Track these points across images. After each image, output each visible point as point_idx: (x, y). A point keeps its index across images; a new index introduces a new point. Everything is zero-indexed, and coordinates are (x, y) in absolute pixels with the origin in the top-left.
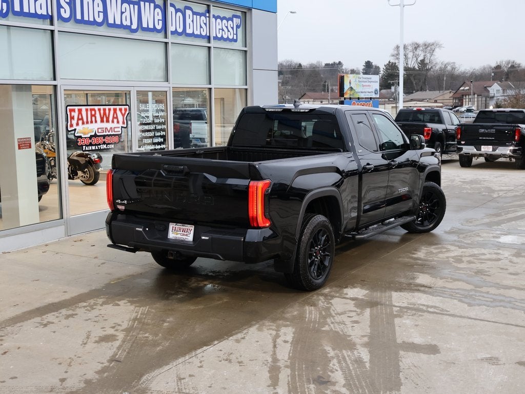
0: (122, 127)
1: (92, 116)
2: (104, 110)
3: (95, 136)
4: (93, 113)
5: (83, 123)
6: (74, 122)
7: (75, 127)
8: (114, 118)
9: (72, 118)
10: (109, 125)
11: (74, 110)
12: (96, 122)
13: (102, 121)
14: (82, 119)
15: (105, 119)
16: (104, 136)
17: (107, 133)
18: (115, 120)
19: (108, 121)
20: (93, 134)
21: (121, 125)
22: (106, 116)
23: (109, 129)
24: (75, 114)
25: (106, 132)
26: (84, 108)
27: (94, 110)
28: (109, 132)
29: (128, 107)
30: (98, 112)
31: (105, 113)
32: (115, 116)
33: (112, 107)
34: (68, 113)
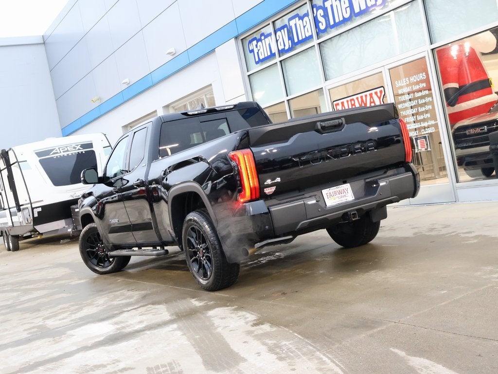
1: (353, 105)
2: (362, 97)
8: (370, 102)
22: (364, 103)
24: (340, 107)
27: (353, 99)
29: (382, 88)
30: (356, 101)
31: (362, 101)
32: (372, 100)
33: (368, 93)
34: (335, 108)
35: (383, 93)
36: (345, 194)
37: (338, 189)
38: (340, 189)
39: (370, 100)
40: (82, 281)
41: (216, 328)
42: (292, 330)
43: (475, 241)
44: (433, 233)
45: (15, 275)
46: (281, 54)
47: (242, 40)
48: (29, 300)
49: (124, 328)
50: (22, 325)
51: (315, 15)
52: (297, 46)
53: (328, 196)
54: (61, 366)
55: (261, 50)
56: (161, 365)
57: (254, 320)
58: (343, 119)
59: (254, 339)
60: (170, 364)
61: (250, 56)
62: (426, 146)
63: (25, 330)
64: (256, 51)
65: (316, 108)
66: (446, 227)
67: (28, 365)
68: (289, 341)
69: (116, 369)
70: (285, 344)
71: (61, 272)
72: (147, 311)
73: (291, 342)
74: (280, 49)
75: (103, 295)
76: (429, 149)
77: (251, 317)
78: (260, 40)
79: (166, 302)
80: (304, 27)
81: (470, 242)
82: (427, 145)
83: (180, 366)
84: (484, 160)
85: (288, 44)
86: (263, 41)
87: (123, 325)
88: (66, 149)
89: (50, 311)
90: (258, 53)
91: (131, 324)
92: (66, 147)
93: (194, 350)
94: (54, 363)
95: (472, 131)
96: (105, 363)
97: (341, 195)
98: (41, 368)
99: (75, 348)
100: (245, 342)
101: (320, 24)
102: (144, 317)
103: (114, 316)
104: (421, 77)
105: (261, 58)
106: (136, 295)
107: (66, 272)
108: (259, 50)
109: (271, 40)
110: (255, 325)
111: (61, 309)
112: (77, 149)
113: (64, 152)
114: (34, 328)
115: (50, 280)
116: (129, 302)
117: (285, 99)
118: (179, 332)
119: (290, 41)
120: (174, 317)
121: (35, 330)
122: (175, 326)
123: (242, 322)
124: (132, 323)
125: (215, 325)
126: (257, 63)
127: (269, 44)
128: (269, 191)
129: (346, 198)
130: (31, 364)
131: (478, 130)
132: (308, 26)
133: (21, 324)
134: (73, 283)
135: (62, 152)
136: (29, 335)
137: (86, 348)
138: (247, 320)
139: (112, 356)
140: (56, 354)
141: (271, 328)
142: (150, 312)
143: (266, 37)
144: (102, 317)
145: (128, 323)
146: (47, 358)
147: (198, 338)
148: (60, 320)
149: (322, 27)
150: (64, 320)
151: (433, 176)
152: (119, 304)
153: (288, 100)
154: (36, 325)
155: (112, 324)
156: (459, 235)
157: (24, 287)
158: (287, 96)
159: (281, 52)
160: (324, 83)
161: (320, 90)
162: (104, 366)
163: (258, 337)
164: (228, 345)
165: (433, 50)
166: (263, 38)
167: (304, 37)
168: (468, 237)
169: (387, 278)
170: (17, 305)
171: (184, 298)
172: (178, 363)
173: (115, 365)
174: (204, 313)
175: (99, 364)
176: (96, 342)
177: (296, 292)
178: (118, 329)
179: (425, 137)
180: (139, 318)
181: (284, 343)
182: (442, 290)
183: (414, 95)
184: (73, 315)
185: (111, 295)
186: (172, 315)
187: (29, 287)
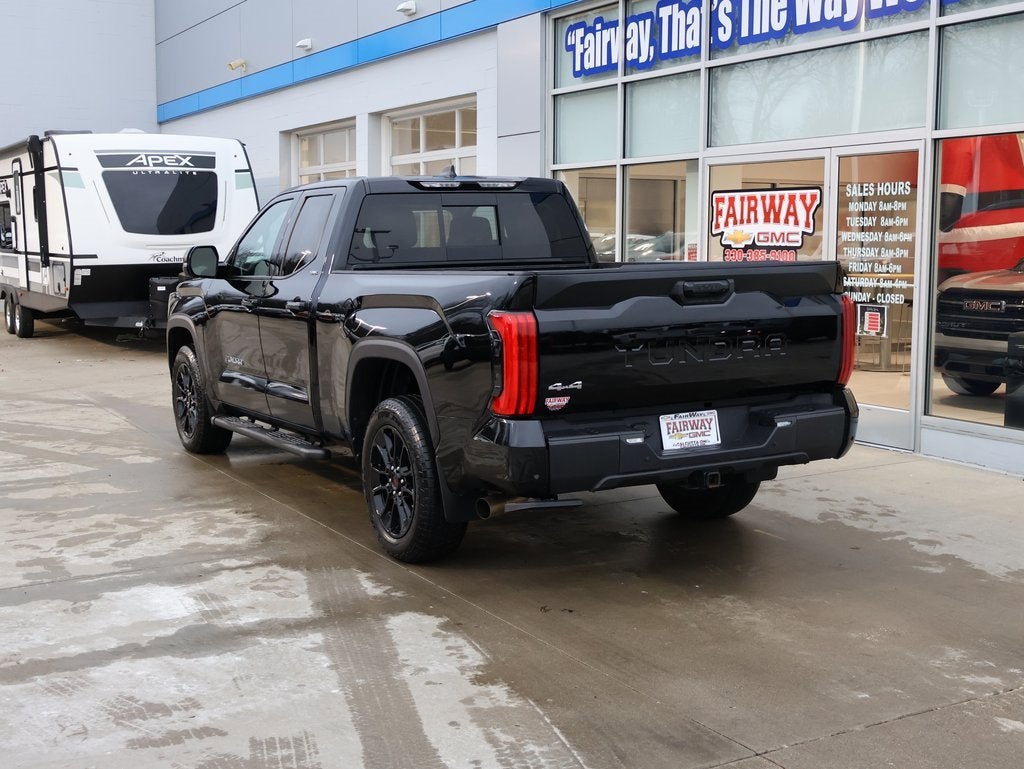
0: (804, 233)
1: (751, 209)
2: (772, 198)
3: (753, 246)
4: (753, 203)
5: (735, 223)
6: (722, 220)
7: (722, 228)
8: (788, 213)
9: (720, 213)
10: (778, 228)
11: (722, 200)
12: (756, 221)
13: (767, 220)
14: (734, 215)
15: (772, 216)
16: (769, 249)
17: (775, 243)
18: (791, 219)
19: (777, 220)
20: (750, 243)
21: (802, 228)
22: (774, 210)
23: (778, 236)
24: (724, 207)
25: (772, 241)
26: (737, 196)
27: (754, 198)
28: (778, 241)
29: (818, 191)
30: (760, 203)
31: (772, 205)
32: (792, 210)
33: (786, 193)
34: (714, 205)
35: (817, 202)
36: (703, 430)
37: (692, 419)
38: (696, 418)
39: (789, 208)
40: (149, 460)
41: (400, 668)
42: (550, 716)
43: (940, 570)
44: (859, 525)
45: (18, 403)
46: (628, 70)
47: (556, 20)
48: (38, 483)
49: (216, 614)
50: (16, 547)
51: (714, 8)
52: (665, 62)
53: (669, 429)
54: (82, 685)
55: (591, 51)
56: (281, 741)
57: (478, 667)
58: (731, 281)
59: (472, 721)
60: (298, 741)
61: (566, 56)
62: (879, 328)
63: (20, 565)
64: (579, 49)
65: (675, 182)
66: (888, 513)
67: (14, 663)
68: (542, 746)
69: (188, 726)
70: (533, 752)
71: (110, 421)
72: (268, 580)
73: (545, 749)
74: (629, 59)
75: (185, 509)
76: (884, 335)
77: (474, 657)
78: (592, 30)
79: (310, 565)
80: (687, 27)
81: (930, 569)
82: (882, 326)
83: (317, 753)
84: (986, 367)
85: (647, 53)
86: (598, 34)
87: (215, 605)
88: (161, 160)
89: (76, 523)
90: (582, 55)
91: (233, 609)
92: (162, 156)
93: (349, 716)
94: (67, 673)
95: (975, 304)
96: (169, 703)
97: (695, 431)
98: (40, 680)
99: (113, 644)
100: (453, 723)
101: (721, 30)
102: (260, 596)
103: (201, 575)
104: (901, 188)
105: (587, 67)
106: (252, 528)
107: (119, 424)
108: (585, 50)
109: (613, 36)
110: (478, 680)
111: (98, 525)
112: (182, 164)
113: (155, 165)
114: (37, 562)
115: (82, 438)
116: (234, 545)
117: (619, 161)
118: (324, 658)
119: (652, 48)
120: (320, 613)
121: (38, 569)
122: (317, 637)
123: (451, 666)
124: (235, 605)
125: (400, 658)
126: (576, 74)
127: (609, 43)
128: (554, 404)
129: (703, 438)
130: (22, 662)
131: (987, 306)
132: (695, 27)
133: (13, 543)
134: (130, 460)
135: (151, 165)
136: (27, 582)
137: (136, 651)
138: (466, 661)
139: (185, 686)
140: (74, 650)
141: (509, 698)
142: (276, 584)
143: (606, 26)
144: (177, 570)
145: (226, 604)
146: (56, 654)
147: (362, 686)
148: (94, 555)
149: (724, 36)
150: (100, 560)
151: (877, 362)
152: (214, 546)
153: (624, 166)
154: (43, 556)
155: (195, 598)
156: (911, 543)
157: (30, 444)
158: (624, 157)
159: (631, 65)
160: (704, 150)
161: (693, 163)
162: (166, 710)
163: (481, 717)
164: (418, 721)
165: (936, 141)
166: (599, 26)
167: (682, 47)
168: (926, 555)
169: (755, 623)
170: (10, 490)
171: (346, 566)
172: (314, 745)
173: (190, 713)
174: (380, 619)
175: (156, 701)
176: (157, 638)
177: (571, 611)
178: (205, 614)
179: (881, 311)
180: (249, 597)
181: (531, 747)
182: (861, 689)
183: (878, 221)
184: (121, 550)
185: (202, 515)
186: (316, 605)
187: (40, 445)
